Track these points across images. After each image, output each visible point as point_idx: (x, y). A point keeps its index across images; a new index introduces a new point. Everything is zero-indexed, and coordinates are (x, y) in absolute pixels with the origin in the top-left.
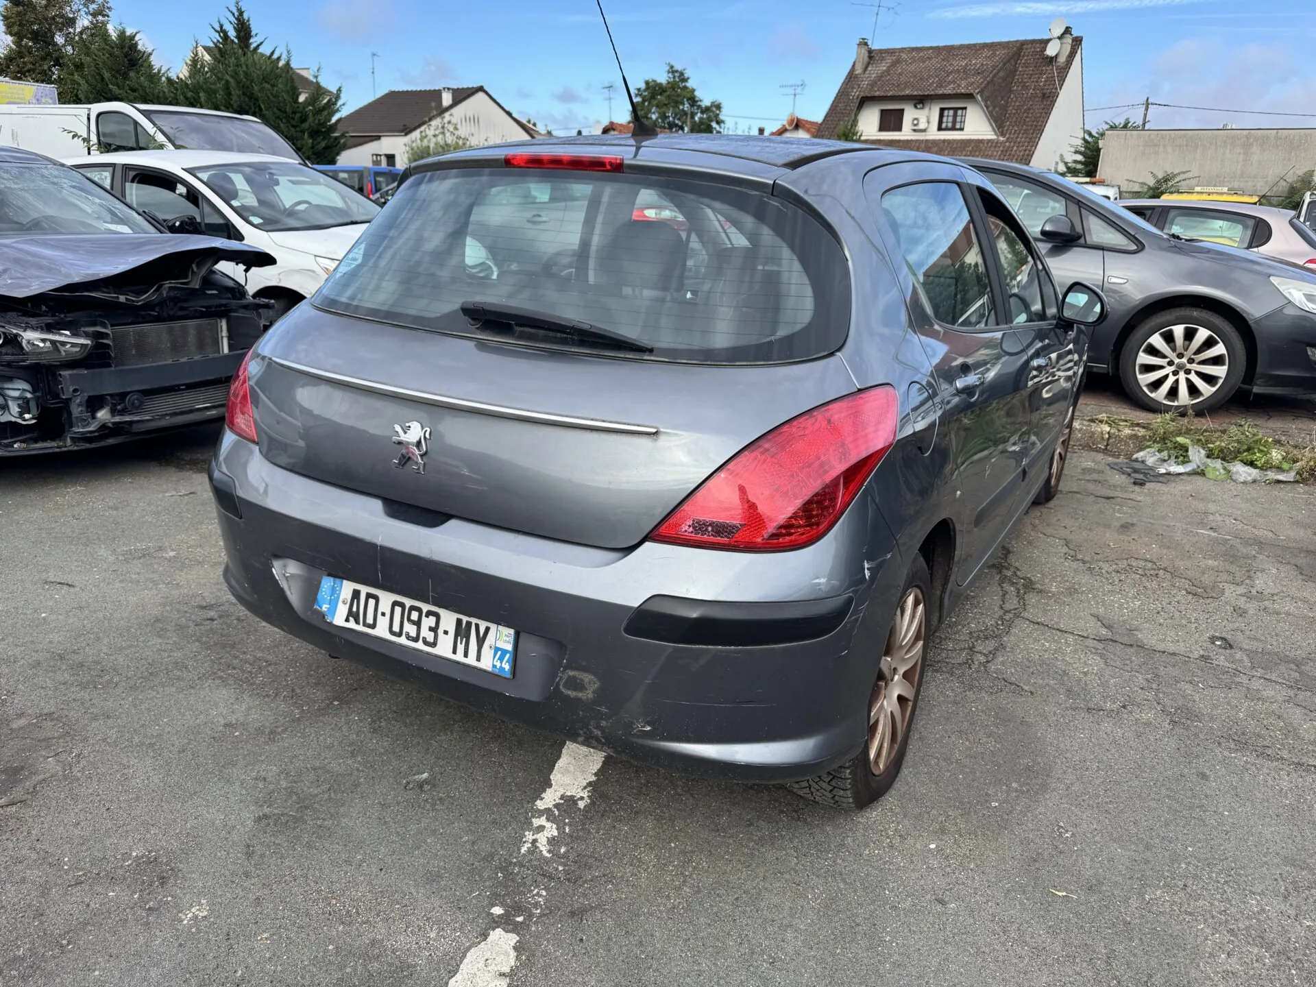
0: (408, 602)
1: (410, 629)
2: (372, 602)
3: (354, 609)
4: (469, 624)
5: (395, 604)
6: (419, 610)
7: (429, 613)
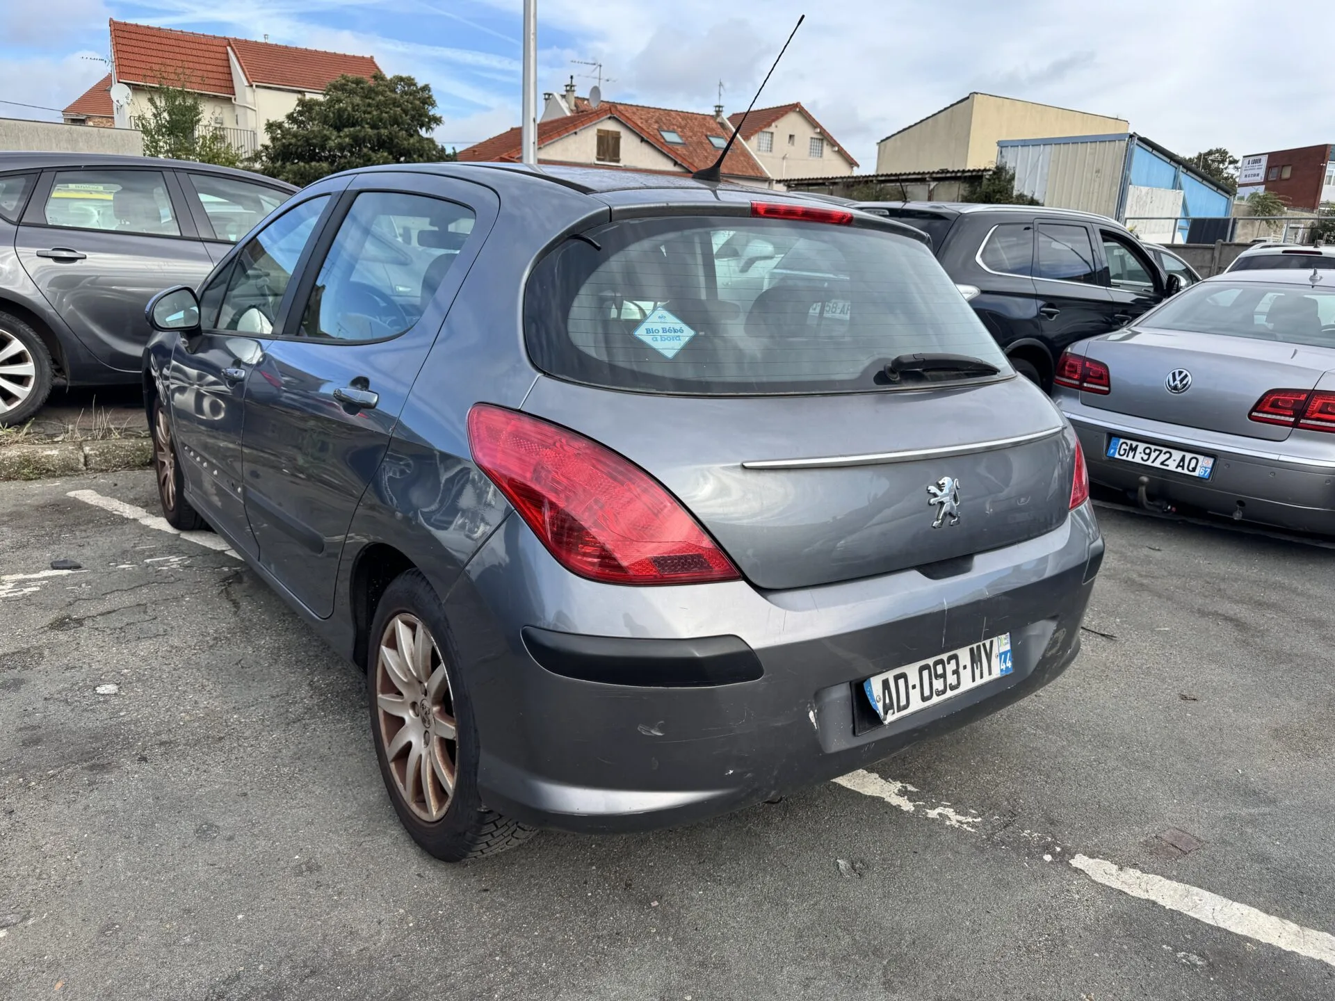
0: (930, 661)
1: (939, 684)
2: (901, 682)
3: (887, 701)
4: (978, 647)
5: (921, 669)
6: (941, 662)
7: (950, 659)
